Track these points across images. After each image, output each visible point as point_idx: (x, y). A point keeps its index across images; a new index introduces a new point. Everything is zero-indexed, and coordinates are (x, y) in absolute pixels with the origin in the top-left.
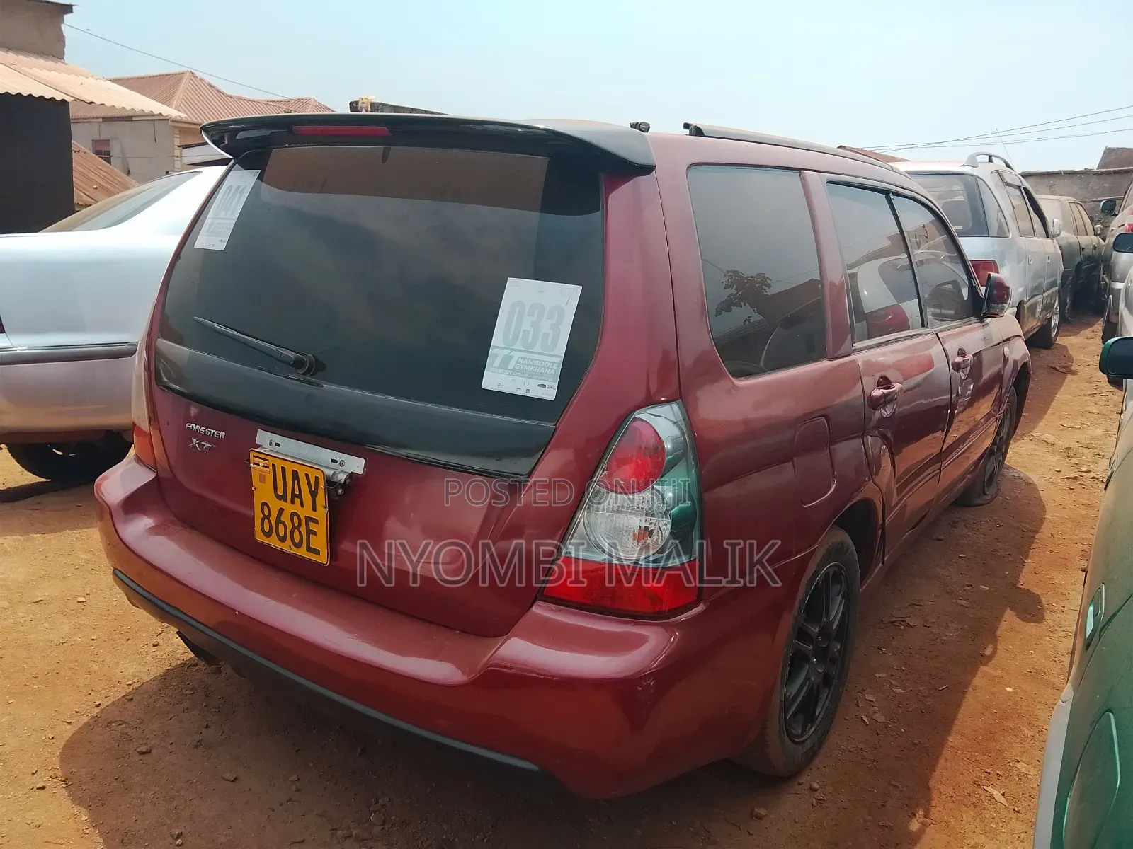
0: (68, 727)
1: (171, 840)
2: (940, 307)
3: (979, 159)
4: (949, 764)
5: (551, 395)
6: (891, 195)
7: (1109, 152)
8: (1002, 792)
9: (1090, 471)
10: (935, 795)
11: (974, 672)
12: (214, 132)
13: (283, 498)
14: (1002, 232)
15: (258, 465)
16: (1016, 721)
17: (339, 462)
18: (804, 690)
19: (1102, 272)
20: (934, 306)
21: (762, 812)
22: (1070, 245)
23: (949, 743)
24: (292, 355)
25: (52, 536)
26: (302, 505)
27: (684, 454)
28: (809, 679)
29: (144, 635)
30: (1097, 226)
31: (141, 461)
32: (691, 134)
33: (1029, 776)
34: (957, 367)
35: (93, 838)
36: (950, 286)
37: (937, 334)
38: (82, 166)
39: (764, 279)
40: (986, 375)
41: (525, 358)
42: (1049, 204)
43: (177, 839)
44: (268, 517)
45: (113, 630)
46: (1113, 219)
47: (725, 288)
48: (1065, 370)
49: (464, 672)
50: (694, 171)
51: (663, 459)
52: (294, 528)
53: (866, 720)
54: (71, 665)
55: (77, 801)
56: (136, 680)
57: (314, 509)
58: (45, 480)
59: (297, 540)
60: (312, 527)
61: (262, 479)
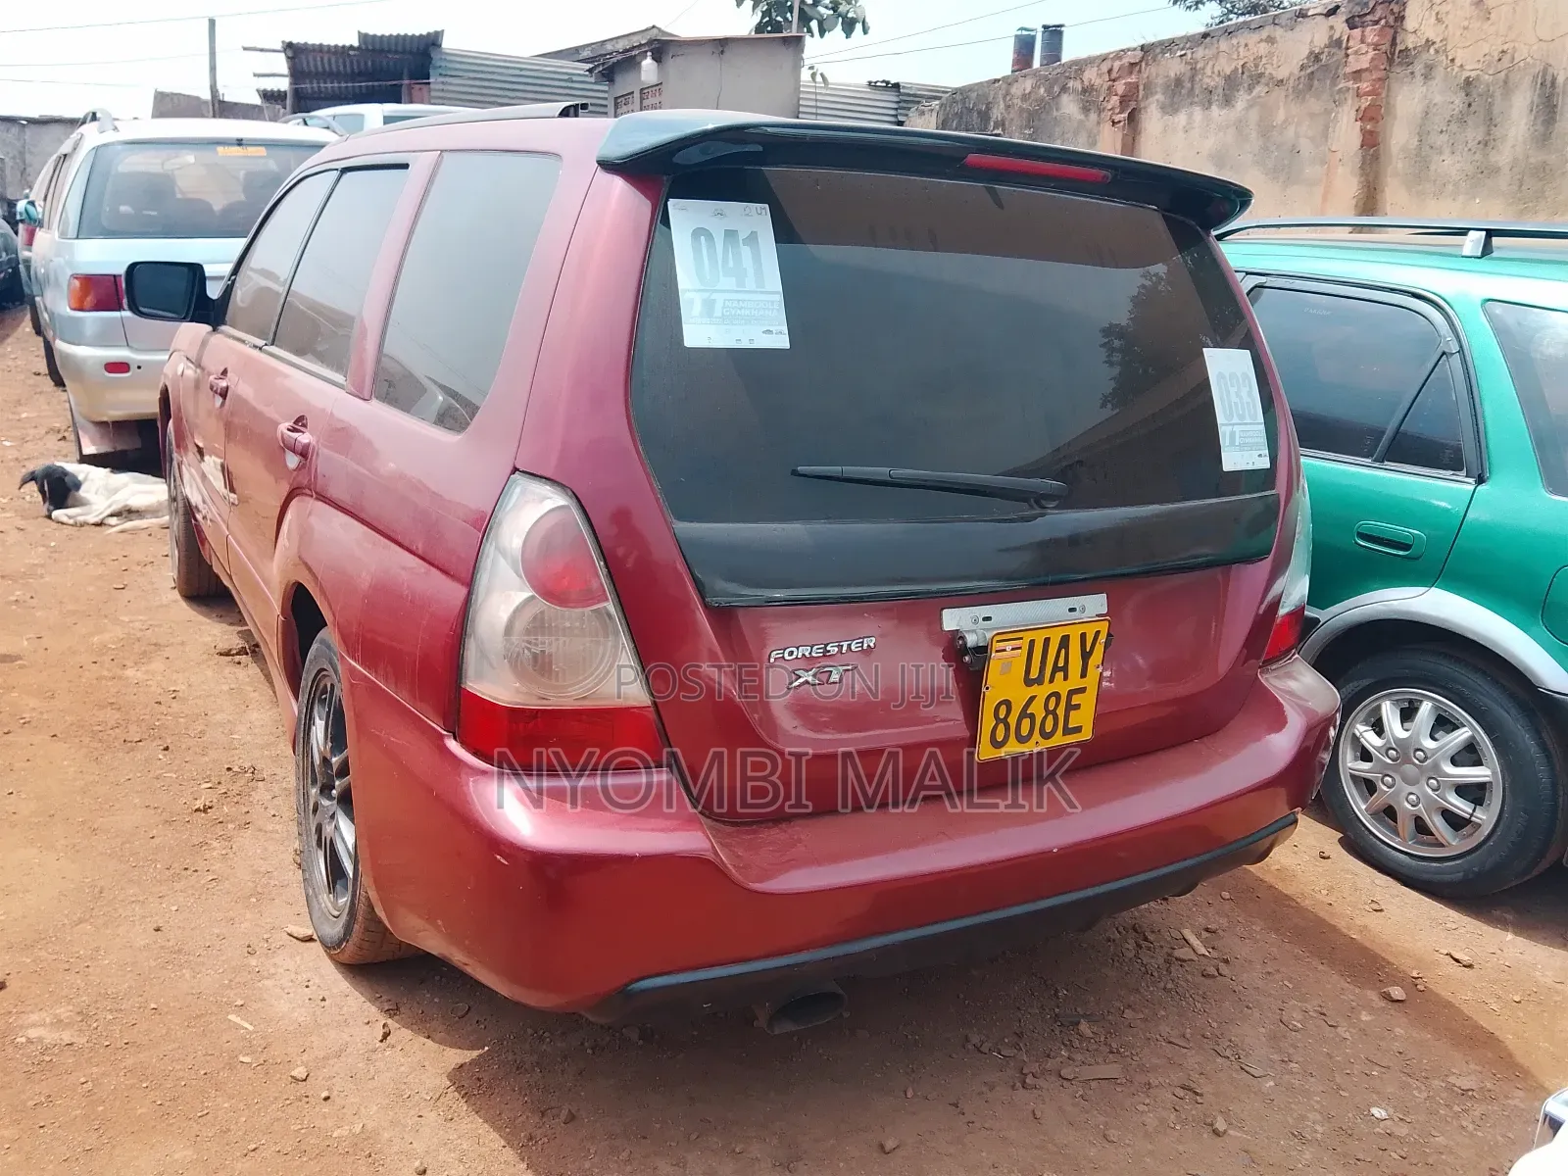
59: (1048, 729)
60: (1075, 701)
61: (1006, 668)
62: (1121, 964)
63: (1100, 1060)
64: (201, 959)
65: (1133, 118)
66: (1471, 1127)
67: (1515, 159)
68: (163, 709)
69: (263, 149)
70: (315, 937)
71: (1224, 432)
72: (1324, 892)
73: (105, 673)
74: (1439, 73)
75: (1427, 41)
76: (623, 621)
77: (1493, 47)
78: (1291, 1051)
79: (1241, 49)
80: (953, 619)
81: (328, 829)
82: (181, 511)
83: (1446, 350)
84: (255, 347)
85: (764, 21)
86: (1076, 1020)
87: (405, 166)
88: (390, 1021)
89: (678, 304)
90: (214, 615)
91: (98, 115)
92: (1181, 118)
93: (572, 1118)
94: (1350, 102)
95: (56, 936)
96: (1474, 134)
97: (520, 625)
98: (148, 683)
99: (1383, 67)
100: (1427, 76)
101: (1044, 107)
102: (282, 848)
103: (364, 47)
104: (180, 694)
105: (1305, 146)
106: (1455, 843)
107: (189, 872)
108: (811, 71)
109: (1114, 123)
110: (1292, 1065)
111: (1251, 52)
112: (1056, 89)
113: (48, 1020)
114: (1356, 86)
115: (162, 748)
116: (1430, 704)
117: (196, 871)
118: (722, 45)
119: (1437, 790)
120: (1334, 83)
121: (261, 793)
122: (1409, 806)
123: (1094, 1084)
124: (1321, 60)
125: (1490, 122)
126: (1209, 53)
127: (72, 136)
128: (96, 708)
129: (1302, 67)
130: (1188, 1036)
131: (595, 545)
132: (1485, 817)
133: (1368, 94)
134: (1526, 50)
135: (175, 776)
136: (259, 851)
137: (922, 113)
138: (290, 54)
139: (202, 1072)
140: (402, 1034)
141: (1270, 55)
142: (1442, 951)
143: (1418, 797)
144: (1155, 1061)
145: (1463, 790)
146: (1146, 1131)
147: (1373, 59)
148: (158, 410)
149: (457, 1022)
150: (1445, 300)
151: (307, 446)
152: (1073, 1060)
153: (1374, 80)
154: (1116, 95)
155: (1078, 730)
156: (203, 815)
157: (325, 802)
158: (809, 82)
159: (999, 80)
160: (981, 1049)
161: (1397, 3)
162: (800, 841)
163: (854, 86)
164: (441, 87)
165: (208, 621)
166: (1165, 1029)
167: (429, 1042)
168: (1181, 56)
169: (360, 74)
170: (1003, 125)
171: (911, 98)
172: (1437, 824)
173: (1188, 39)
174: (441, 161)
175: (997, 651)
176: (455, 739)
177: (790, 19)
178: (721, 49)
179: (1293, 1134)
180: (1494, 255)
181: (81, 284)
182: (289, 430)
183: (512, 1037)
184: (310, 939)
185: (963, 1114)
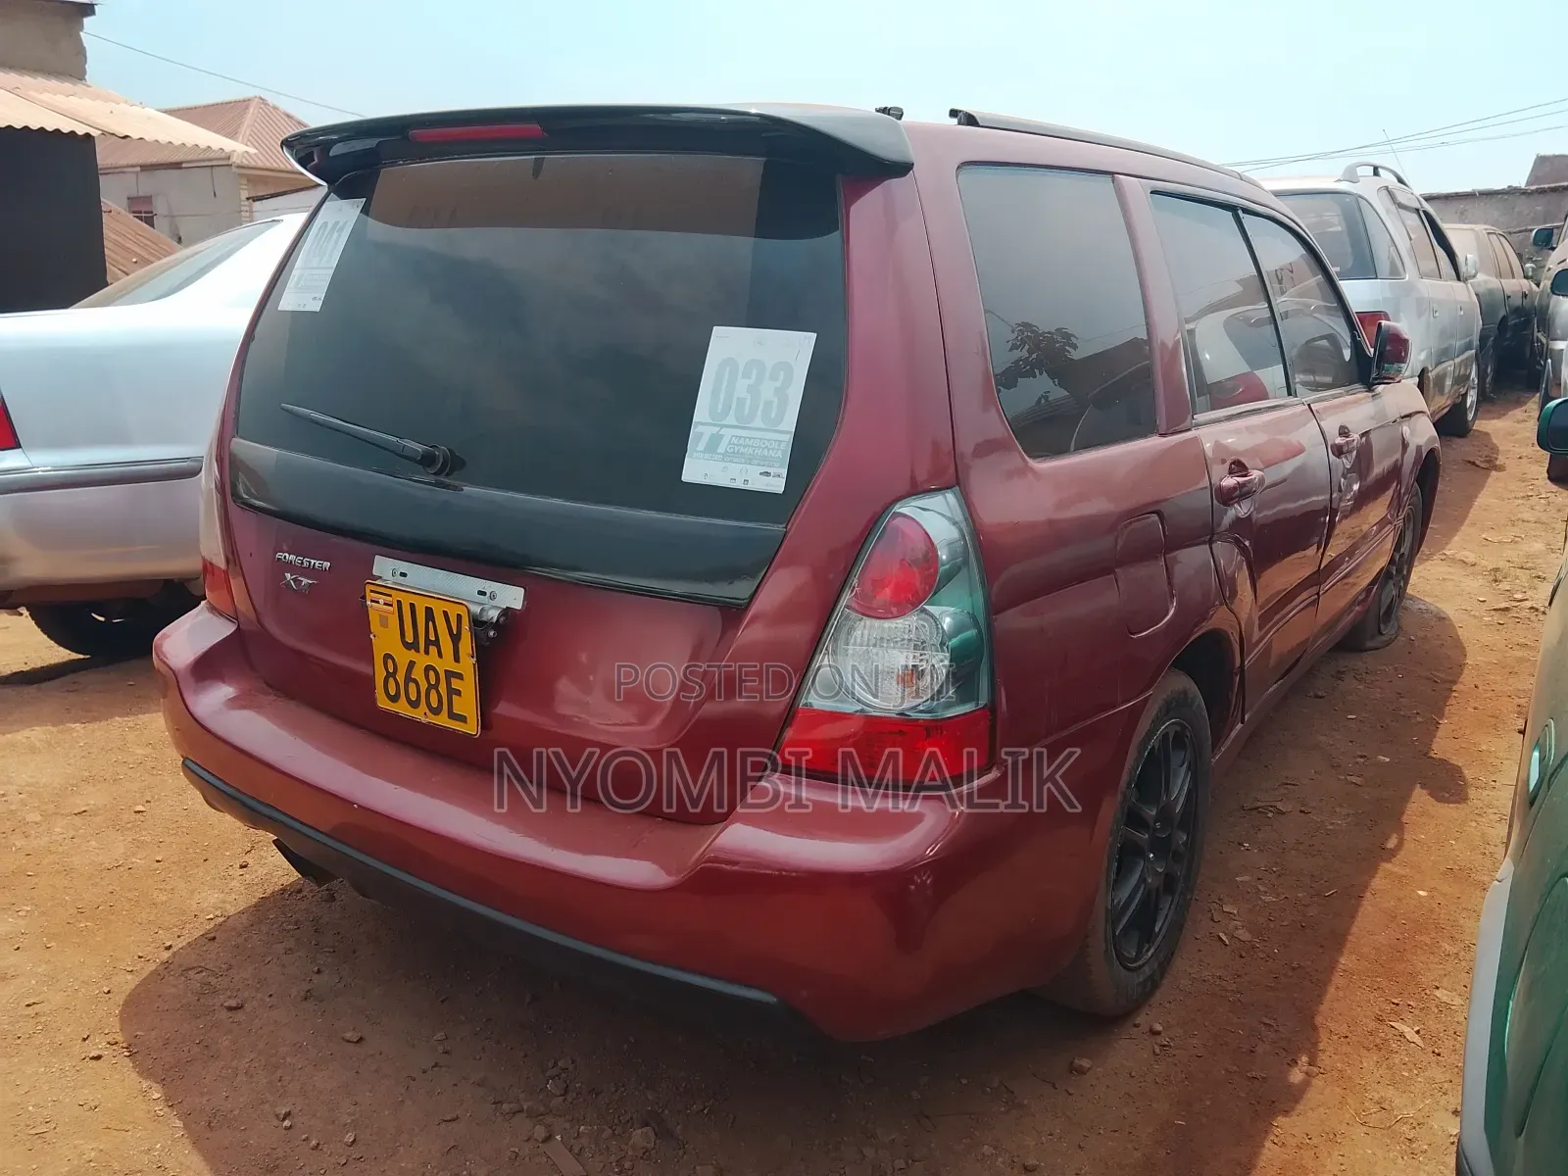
0: (129, 977)
1: (276, 1122)
2: (1312, 372)
3: (1360, 171)
4: (1341, 994)
5: (777, 485)
6: (1240, 212)
7: (1541, 161)
8: (1417, 1028)
9: (1527, 600)
10: (1323, 1035)
11: (1372, 870)
12: (298, 147)
13: (413, 646)
14: (1395, 273)
15: (378, 602)
16: (1433, 935)
17: (488, 594)
18: (1139, 895)
19: (1536, 329)
20: (1305, 371)
21: (1085, 1063)
22: (1491, 292)
23: (1341, 966)
24: (419, 448)
25: (96, 725)
26: (440, 655)
27: (966, 562)
28: (1145, 880)
29: (228, 854)
30: (1528, 265)
31: (216, 609)
32: (959, 123)
33: (1453, 1007)
34: (1339, 451)
35: (169, 1122)
36: (1324, 343)
37: (1309, 405)
38: (117, 233)
39: (1068, 336)
40: (1379, 469)
41: (741, 437)
42: (1460, 235)
43: (284, 1119)
44: (394, 675)
45: (184, 847)
46: (1549, 255)
47: (1011, 349)
48: (1487, 464)
49: (669, 873)
50: (968, 175)
51: (936, 572)
52: (430, 687)
53: (1224, 938)
54: (130, 895)
55: (145, 1073)
56: (218, 913)
57: (457, 659)
58: (82, 656)
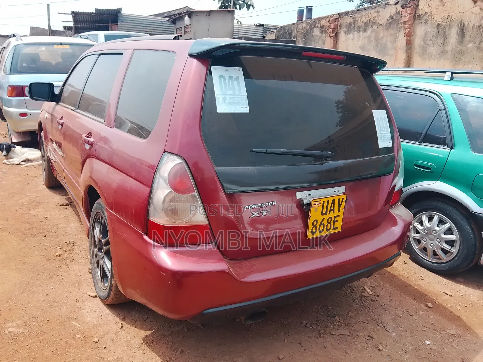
13: (325, 214)
15: (316, 205)
17: (337, 191)
26: (333, 213)
41: (384, 135)
44: (316, 226)
52: (328, 224)
57: (339, 211)
59: (328, 228)
60: (336, 219)
61: (316, 210)
62: (347, 298)
63: (342, 328)
64: (62, 304)
65: (336, 36)
66: (455, 346)
67: (453, 49)
68: (43, 223)
69: (68, 46)
70: (97, 296)
71: (379, 136)
72: (406, 274)
73: (25, 212)
74: (429, 22)
75: (426, 12)
76: (200, 198)
77: (446, 14)
78: (400, 324)
79: (369, 14)
80: (299, 195)
81: (101, 262)
82: (46, 160)
83: (440, 109)
84: (72, 110)
85: (222, 5)
86: (334, 316)
87: (122, 54)
88: (123, 322)
89: (215, 99)
90: (57, 193)
91: (15, 35)
92: (351, 36)
93: (182, 352)
94: (402, 31)
95: (15, 298)
96: (440, 41)
97: (167, 200)
98: (38, 215)
99: (412, 20)
100: (426, 23)
101: (309, 32)
102: (84, 268)
103: (97, 13)
104: (48, 219)
105: (389, 44)
106: (445, 258)
107: (56, 276)
108: (237, 21)
109: (330, 37)
110: (400, 328)
111: (372, 15)
112: (313, 26)
113: (15, 325)
114: (404, 26)
115: (44, 236)
116: (437, 216)
117: (58, 275)
118: (209, 13)
119: (440, 242)
120: (397, 25)
121: (76, 250)
122: (431, 247)
123: (341, 336)
124: (394, 18)
125: (445, 37)
126: (359, 16)
127: (6, 42)
128: (22, 223)
129: (388, 20)
130: (368, 320)
131: (191, 175)
132: (455, 250)
133: (408, 28)
134: (456, 16)
135: (49, 245)
136: (77, 269)
137: (271, 34)
138: (73, 15)
139: (65, 341)
140: (127, 326)
141: (378, 16)
142: (442, 291)
143: (434, 245)
144: (360, 328)
145: (447, 242)
146: (358, 350)
147: (409, 18)
148: (37, 128)
149: (144, 322)
150: (440, 94)
151: (92, 143)
152: (334, 328)
153: (409, 24)
154: (331, 28)
155: (337, 228)
156: (59, 257)
157: (100, 254)
158: (236, 24)
159: (295, 24)
160: (306, 326)
161: (416, 1)
162: (254, 265)
163: (250, 25)
164: (121, 25)
165: (56, 195)
166: (361, 318)
167: (136, 329)
168: (351, 17)
169: (96, 21)
170: (296, 37)
171: (267, 29)
172: (440, 252)
173: (353, 11)
174: (134, 53)
175: (313, 205)
176: (146, 235)
177: (230, 5)
178: (209, 14)
179: (402, 350)
180: (454, 80)
181: (11, 89)
182: (86, 137)
183: (161, 326)
184: (96, 297)
185: (303, 347)
